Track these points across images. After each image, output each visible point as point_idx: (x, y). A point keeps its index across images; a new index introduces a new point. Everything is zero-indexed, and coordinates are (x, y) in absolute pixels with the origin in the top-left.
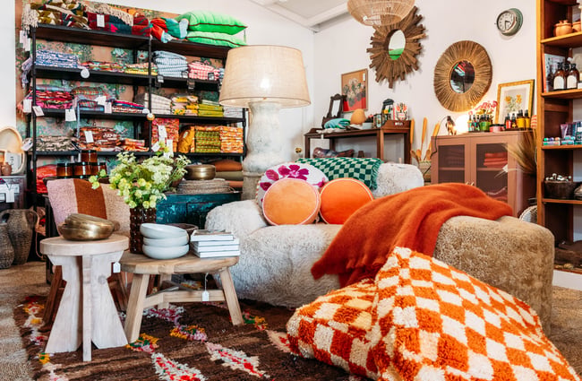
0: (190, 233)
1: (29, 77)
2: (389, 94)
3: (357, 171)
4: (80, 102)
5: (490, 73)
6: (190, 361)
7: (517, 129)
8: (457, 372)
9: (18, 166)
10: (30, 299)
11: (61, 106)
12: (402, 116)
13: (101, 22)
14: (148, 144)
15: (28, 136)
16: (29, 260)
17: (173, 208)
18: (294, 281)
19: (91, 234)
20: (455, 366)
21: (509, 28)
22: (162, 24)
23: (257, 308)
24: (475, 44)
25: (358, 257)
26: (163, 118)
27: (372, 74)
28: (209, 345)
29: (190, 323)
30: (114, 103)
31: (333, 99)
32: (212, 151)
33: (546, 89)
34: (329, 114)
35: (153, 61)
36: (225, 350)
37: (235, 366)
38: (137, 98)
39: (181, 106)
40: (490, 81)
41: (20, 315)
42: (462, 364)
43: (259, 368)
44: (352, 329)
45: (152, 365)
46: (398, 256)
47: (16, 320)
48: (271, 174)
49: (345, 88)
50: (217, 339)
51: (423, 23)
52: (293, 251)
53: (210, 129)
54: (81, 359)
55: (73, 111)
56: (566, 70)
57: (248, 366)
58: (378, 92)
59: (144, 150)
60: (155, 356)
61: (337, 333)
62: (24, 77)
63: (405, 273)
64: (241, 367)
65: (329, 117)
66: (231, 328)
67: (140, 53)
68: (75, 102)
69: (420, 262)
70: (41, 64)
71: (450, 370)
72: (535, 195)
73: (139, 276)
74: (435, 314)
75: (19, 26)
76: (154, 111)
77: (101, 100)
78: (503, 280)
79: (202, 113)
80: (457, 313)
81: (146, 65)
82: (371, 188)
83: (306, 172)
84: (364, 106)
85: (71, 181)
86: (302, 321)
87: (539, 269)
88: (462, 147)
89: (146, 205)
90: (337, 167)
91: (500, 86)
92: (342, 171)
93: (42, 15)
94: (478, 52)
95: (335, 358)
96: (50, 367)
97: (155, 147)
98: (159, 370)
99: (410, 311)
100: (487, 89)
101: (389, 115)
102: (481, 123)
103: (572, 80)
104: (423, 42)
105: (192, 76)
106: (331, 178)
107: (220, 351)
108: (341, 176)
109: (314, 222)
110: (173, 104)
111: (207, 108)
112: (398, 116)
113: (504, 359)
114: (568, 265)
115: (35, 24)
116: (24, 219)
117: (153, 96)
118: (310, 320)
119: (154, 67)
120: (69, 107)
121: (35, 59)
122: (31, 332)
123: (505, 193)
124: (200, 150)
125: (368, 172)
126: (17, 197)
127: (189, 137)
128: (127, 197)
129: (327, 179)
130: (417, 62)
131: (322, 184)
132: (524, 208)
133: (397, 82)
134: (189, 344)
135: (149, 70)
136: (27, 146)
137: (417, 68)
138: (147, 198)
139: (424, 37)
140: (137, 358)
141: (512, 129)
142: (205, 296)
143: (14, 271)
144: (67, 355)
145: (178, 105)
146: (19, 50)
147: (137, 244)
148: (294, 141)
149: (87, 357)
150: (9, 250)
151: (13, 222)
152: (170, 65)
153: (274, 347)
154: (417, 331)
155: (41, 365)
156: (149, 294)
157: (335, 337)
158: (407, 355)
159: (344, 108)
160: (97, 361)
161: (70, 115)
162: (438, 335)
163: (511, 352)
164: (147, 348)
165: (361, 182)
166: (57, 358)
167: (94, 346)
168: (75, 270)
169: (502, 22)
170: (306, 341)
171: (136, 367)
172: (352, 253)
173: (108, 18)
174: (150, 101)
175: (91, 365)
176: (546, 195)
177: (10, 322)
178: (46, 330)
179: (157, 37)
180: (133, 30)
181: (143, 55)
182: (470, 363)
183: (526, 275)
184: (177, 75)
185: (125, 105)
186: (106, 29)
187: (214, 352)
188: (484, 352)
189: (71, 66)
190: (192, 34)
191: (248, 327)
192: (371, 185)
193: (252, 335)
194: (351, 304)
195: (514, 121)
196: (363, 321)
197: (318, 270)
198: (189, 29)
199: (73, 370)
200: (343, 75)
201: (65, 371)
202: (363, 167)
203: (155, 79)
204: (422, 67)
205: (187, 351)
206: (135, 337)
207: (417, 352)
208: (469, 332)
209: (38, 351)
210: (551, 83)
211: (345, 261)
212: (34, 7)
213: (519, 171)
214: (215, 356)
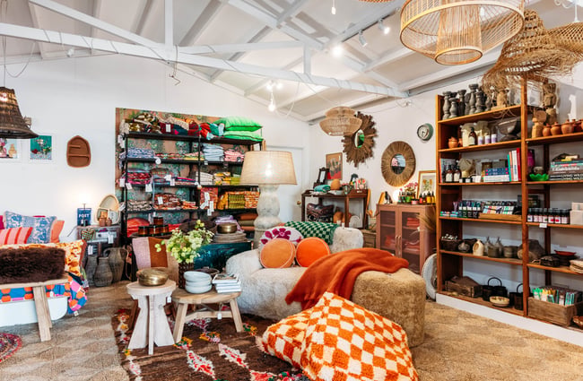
0: (213, 277)
1: (123, 163)
2: (355, 171)
3: (321, 232)
4: (155, 180)
5: (414, 164)
6: (207, 356)
7: (426, 203)
8: (341, 370)
9: (116, 219)
10: (121, 311)
11: (143, 183)
12: (362, 187)
13: (168, 129)
14: (198, 205)
15: (122, 201)
16: (122, 280)
17: (209, 252)
18: (276, 304)
19: (155, 283)
20: (340, 366)
21: (425, 136)
22: (207, 127)
23: (254, 320)
24: (406, 144)
25: (311, 293)
26: (207, 187)
27: (345, 156)
28: (220, 345)
29: (212, 330)
30: (176, 179)
31: (321, 170)
32: (239, 207)
33: (442, 181)
34: (318, 180)
35: (201, 150)
36: (229, 349)
37: (232, 360)
38: (191, 175)
39: (220, 179)
40: (414, 169)
41: (115, 322)
42: (345, 366)
43: (245, 361)
44: (294, 341)
45: (186, 358)
46: (325, 298)
47: (113, 325)
48: (268, 234)
49: (328, 164)
50: (225, 341)
51: (375, 127)
52: (276, 287)
53: (238, 193)
54: (147, 353)
55: (150, 185)
56: (455, 169)
57: (239, 360)
58: (348, 169)
59: (195, 208)
60: (188, 352)
61: (287, 343)
62: (121, 163)
63: (326, 310)
64: (235, 360)
65: (318, 183)
66: (235, 334)
67: (194, 144)
68: (152, 179)
69: (337, 302)
70: (131, 157)
71: (338, 368)
72: (436, 247)
73: (182, 304)
74: (334, 337)
75: (118, 132)
76: (202, 183)
77: (168, 177)
78: (390, 311)
79: (233, 183)
80: (347, 336)
81: (197, 153)
82: (329, 244)
83: (289, 233)
84: (340, 177)
85: (146, 239)
86: (270, 335)
87: (411, 305)
88: (394, 212)
89: (187, 261)
90: (309, 229)
91: (420, 172)
92: (312, 232)
93: (132, 126)
94: (407, 149)
95: (285, 357)
96: (130, 358)
97: (202, 207)
98: (190, 361)
99: (321, 334)
100: (412, 174)
101: (353, 187)
102: (406, 198)
103: (457, 176)
104: (375, 139)
105: (226, 160)
106: (305, 237)
107: (226, 350)
108: (311, 235)
109: (291, 266)
110: (214, 178)
111: (235, 180)
112: (358, 186)
113: (371, 362)
114: (454, 293)
115: (127, 132)
116: (119, 254)
117: (201, 173)
118: (274, 335)
119: (202, 155)
120: (148, 183)
121: (127, 154)
122: (120, 335)
123: (418, 244)
124: (232, 207)
125: (328, 233)
126: (115, 239)
127: (224, 199)
128: (176, 255)
129: (302, 237)
130: (371, 152)
131: (299, 241)
132: (430, 255)
133: (360, 163)
134: (209, 345)
135: (199, 157)
136: (122, 208)
137: (371, 156)
138: (188, 257)
139: (376, 136)
140: (178, 353)
141: (423, 204)
142: (220, 315)
143: (112, 288)
144: (140, 350)
145: (218, 179)
146: (118, 145)
147: (182, 283)
148: (295, 196)
149: (151, 352)
150: (110, 274)
151: (112, 256)
152: (213, 153)
153: (257, 348)
154: (322, 346)
155: (125, 357)
156: (187, 314)
157: (286, 345)
158: (315, 359)
159: (328, 177)
160: (156, 354)
161: (149, 188)
162: (334, 349)
163: (376, 358)
164: (185, 347)
165: (322, 241)
166: (135, 352)
167: (155, 345)
168: (145, 301)
169: (420, 133)
170: (271, 346)
171: (177, 359)
172: (307, 291)
173: (173, 126)
174: (199, 177)
175: (153, 357)
176: (442, 247)
177: (109, 327)
178: (129, 334)
179: (204, 136)
180: (189, 133)
181: (196, 145)
182: (349, 365)
183: (404, 309)
184: (217, 159)
185: (183, 180)
186: (172, 133)
187: (223, 349)
188: (359, 359)
189: (150, 157)
190: (227, 133)
191: (246, 333)
192: (329, 242)
193: (247, 339)
194: (297, 326)
195: (425, 198)
196: (300, 337)
197: (290, 299)
198: (225, 130)
199: (143, 360)
200: (327, 156)
201: (138, 360)
202: (325, 230)
203: (202, 163)
204: (375, 155)
205: (207, 349)
206: (179, 340)
207: (321, 358)
208: (353, 347)
209: (124, 347)
210: (444, 177)
211: (304, 295)
212: (127, 121)
213: (426, 231)
214: (222, 353)
